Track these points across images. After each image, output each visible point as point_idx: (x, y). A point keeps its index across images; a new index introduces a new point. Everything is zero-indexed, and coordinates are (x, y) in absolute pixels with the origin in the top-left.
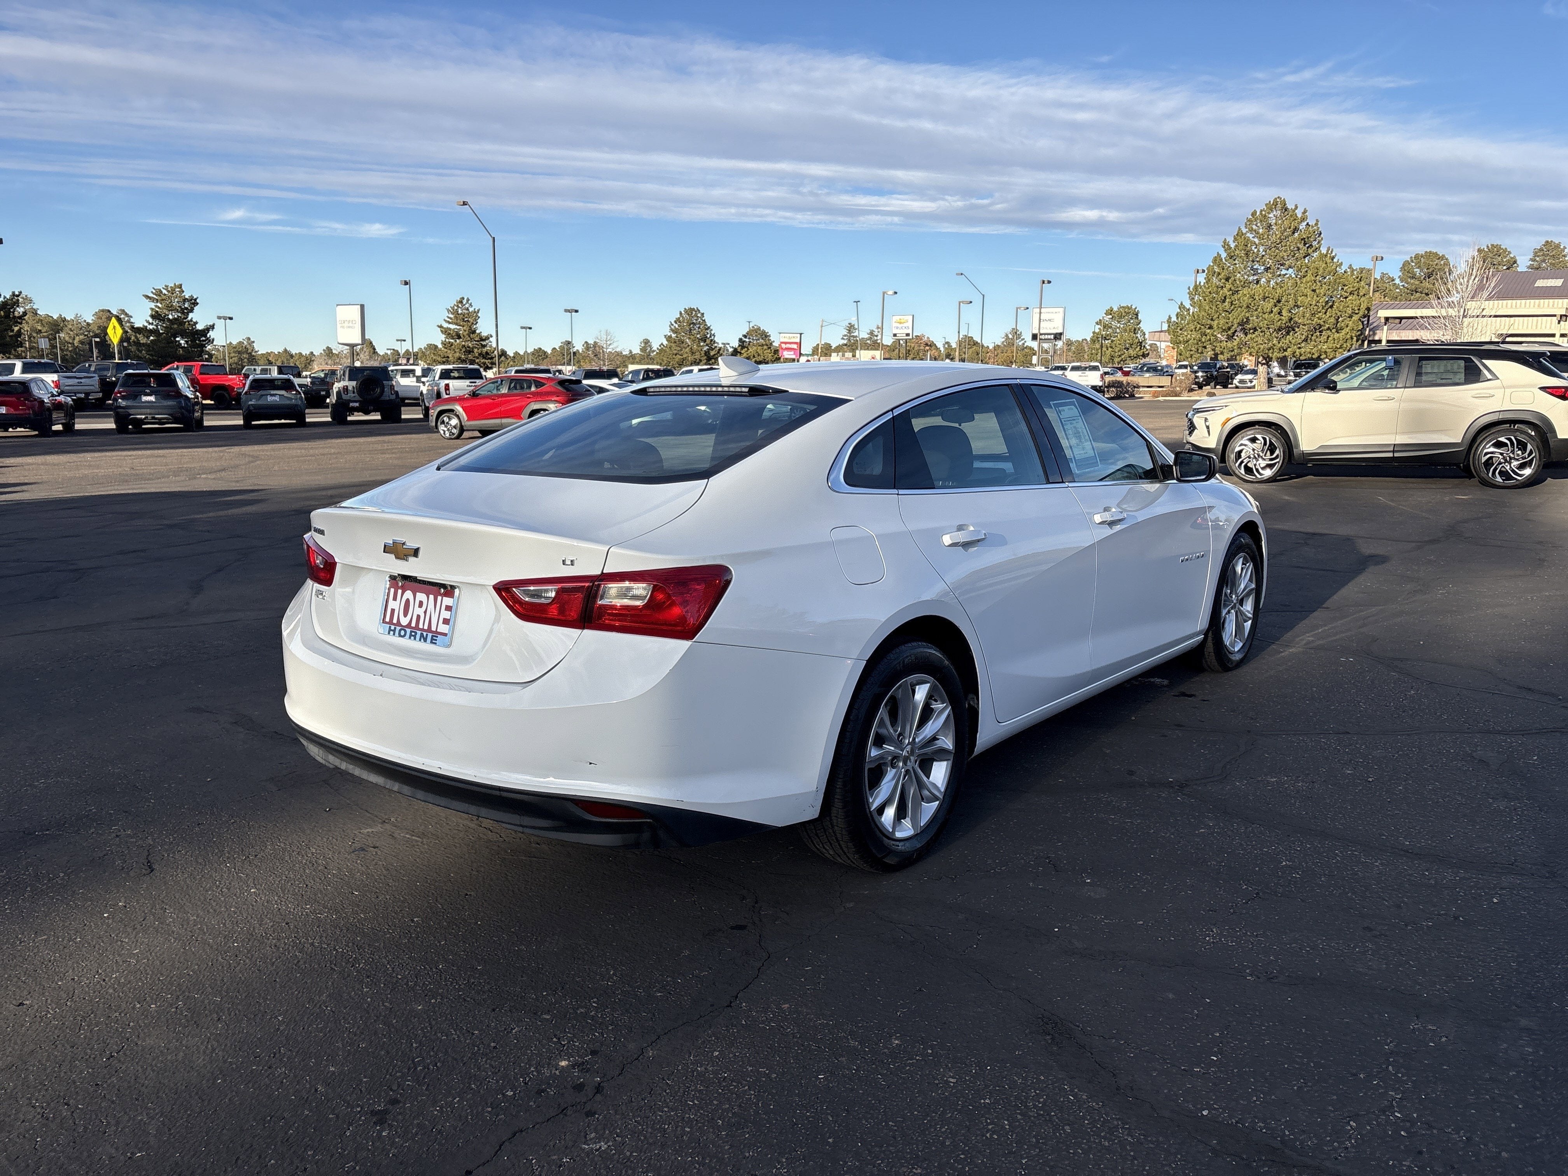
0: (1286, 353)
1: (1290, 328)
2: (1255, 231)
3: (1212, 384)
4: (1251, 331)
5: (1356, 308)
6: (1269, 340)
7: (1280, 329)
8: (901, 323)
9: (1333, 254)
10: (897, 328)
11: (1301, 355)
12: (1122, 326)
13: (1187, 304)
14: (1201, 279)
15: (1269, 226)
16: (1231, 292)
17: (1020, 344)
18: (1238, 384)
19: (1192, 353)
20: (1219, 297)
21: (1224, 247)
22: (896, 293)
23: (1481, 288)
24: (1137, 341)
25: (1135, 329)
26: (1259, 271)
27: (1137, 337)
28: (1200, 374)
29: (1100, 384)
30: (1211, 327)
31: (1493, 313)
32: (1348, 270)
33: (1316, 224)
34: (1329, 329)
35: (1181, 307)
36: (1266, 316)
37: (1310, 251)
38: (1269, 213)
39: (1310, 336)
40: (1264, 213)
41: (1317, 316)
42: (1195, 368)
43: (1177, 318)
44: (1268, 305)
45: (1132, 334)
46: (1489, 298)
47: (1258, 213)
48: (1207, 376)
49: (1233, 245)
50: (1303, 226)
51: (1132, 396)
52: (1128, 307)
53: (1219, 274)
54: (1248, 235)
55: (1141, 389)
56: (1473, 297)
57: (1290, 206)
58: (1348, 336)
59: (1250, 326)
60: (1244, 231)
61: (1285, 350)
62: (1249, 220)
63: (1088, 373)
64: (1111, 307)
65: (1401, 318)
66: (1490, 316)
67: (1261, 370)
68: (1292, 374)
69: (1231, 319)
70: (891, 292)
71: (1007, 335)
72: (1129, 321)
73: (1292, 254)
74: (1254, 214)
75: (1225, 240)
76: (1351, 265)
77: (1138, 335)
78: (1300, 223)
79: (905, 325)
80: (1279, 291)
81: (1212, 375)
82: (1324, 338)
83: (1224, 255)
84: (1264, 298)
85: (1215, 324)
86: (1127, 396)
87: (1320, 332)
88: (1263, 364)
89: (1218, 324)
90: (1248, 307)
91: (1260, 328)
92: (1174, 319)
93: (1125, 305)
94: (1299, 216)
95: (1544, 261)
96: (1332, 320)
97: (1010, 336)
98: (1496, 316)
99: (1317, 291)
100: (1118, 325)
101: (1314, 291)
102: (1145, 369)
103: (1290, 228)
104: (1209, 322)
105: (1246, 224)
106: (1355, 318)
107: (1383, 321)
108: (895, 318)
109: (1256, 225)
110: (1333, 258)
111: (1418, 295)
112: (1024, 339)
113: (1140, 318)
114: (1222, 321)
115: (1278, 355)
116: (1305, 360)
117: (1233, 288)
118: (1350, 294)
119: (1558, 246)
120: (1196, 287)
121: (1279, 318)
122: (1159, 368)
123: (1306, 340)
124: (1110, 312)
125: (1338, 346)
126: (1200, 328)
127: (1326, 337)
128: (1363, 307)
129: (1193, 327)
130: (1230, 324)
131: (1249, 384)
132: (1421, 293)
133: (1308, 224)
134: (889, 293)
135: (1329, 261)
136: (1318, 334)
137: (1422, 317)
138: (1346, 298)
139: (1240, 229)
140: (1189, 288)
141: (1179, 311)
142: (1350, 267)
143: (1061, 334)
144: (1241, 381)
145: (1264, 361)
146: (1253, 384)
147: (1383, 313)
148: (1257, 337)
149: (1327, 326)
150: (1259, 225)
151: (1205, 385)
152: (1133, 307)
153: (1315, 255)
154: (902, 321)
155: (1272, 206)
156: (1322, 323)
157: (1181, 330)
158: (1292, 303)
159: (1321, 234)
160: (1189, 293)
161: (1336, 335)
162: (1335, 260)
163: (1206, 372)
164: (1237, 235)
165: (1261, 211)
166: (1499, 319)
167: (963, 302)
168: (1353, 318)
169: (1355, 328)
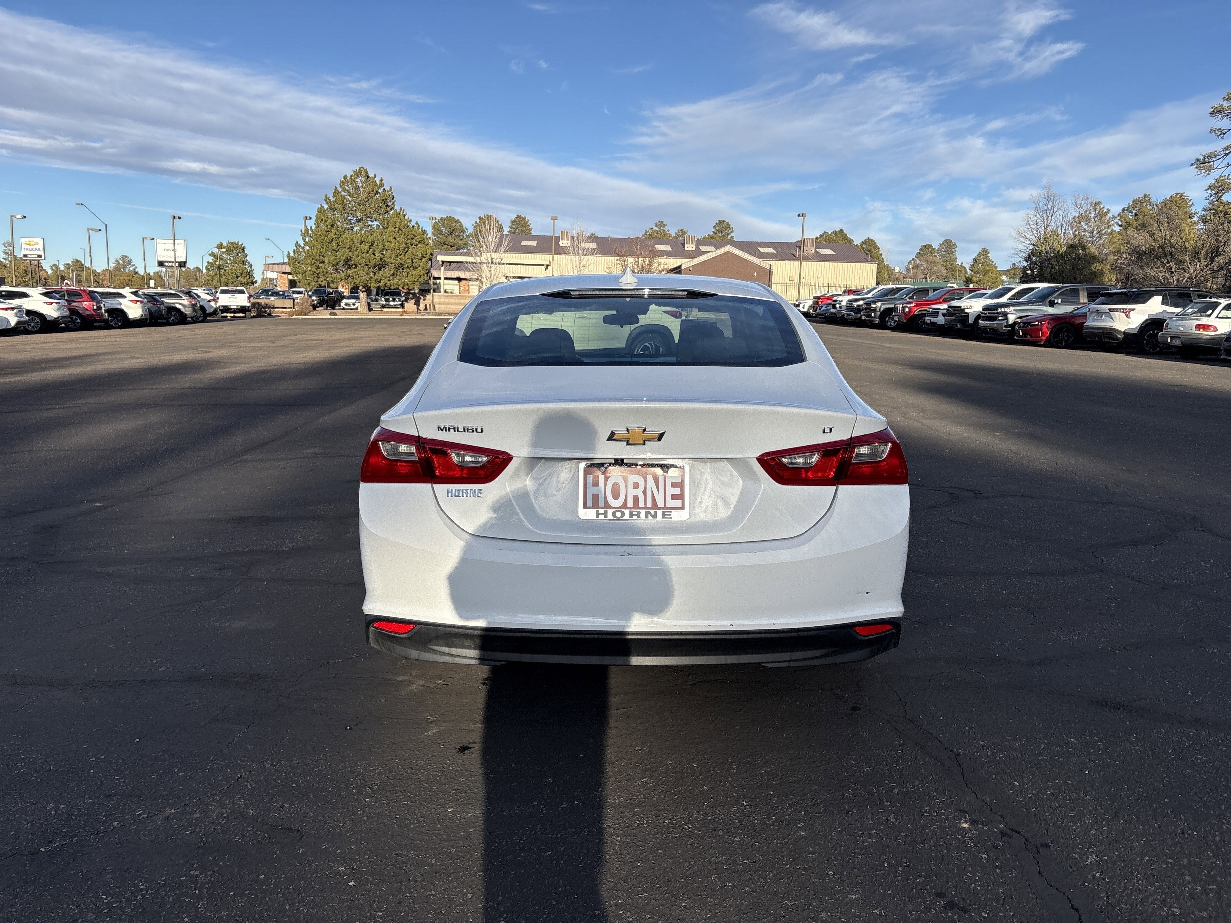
0: (380, 284)
1: (381, 266)
2: (348, 191)
3: (325, 306)
4: (353, 266)
5: (424, 253)
6: (367, 274)
7: (375, 266)
8: (30, 245)
9: (405, 213)
10: (28, 249)
11: (391, 286)
12: (232, 258)
13: (302, 243)
14: (311, 224)
15: (357, 188)
16: (336, 236)
17: (131, 269)
18: (345, 307)
19: (309, 281)
20: (328, 239)
21: (326, 201)
22: (25, 217)
23: (500, 244)
24: (246, 271)
25: (243, 262)
26: (352, 222)
27: (246, 268)
28: (314, 298)
29: (248, 304)
30: (323, 262)
31: (508, 262)
32: (416, 225)
33: (390, 190)
34: (408, 267)
35: (297, 245)
36: (364, 255)
37: (388, 209)
38: (356, 178)
39: (396, 272)
40: (353, 178)
41: (399, 257)
42: (310, 293)
43: (294, 254)
44: (365, 247)
45: (242, 266)
46: (505, 252)
47: (348, 178)
48: (320, 300)
49: (332, 199)
50: (381, 190)
51: (270, 315)
52: (235, 243)
53: (326, 221)
54: (343, 193)
55: (276, 310)
56: (496, 251)
57: (371, 175)
58: (422, 274)
59: (353, 262)
60: (340, 190)
61: (379, 282)
62: (342, 182)
63: (237, 295)
64: (221, 242)
65: (450, 262)
66: (507, 264)
67: (362, 296)
68: (383, 299)
69: (338, 257)
70: (19, 216)
71: (117, 261)
72: (238, 255)
73: (377, 210)
74: (345, 177)
75: (326, 195)
76: (417, 222)
77: (247, 267)
78: (379, 188)
79: (35, 247)
80: (371, 238)
81: (324, 299)
82: (404, 274)
83: (326, 207)
84: (362, 242)
85: (326, 261)
86: (266, 315)
87: (402, 269)
88: (363, 292)
89: (329, 260)
90: (350, 248)
91: (360, 264)
92: (292, 254)
93: (233, 241)
94: (378, 183)
95: (517, 228)
96: (410, 261)
97: (121, 262)
98: (510, 264)
99: (398, 239)
100: (229, 257)
101: (395, 238)
102: (270, 293)
103: (373, 191)
104: (321, 258)
105: (340, 185)
106: (424, 260)
107: (441, 263)
108: (23, 240)
109: (348, 186)
110: (404, 216)
111: (446, 246)
112: (134, 265)
113: (246, 252)
114: (332, 258)
115: (375, 285)
116: (394, 289)
117: (337, 233)
118: (419, 243)
119: (524, 219)
120: (307, 230)
121: (374, 257)
122: (281, 293)
123: (393, 275)
124: (220, 246)
125: (416, 280)
126: (315, 263)
127: (406, 273)
128: (429, 252)
129: (309, 262)
130: (338, 260)
131: (352, 307)
132: (447, 245)
133: (384, 190)
134: (17, 217)
135: (402, 217)
136: (401, 270)
137: (467, 262)
138: (416, 245)
139: (336, 188)
140: (301, 231)
141: (295, 248)
142: (417, 223)
143: (185, 262)
144: (347, 304)
145: (364, 290)
146: (355, 307)
147: (441, 258)
148: (358, 271)
149: (407, 265)
150: (350, 186)
151: (318, 307)
152: (240, 244)
153: (391, 212)
154: (32, 243)
155: (358, 173)
156: (403, 263)
157: (298, 263)
158: (381, 246)
159: (394, 197)
160: (301, 235)
161: (414, 272)
162: (406, 217)
163: (319, 297)
164: (335, 192)
165: (351, 176)
166: (511, 266)
167: (92, 230)
168: (423, 260)
169: (425, 267)
